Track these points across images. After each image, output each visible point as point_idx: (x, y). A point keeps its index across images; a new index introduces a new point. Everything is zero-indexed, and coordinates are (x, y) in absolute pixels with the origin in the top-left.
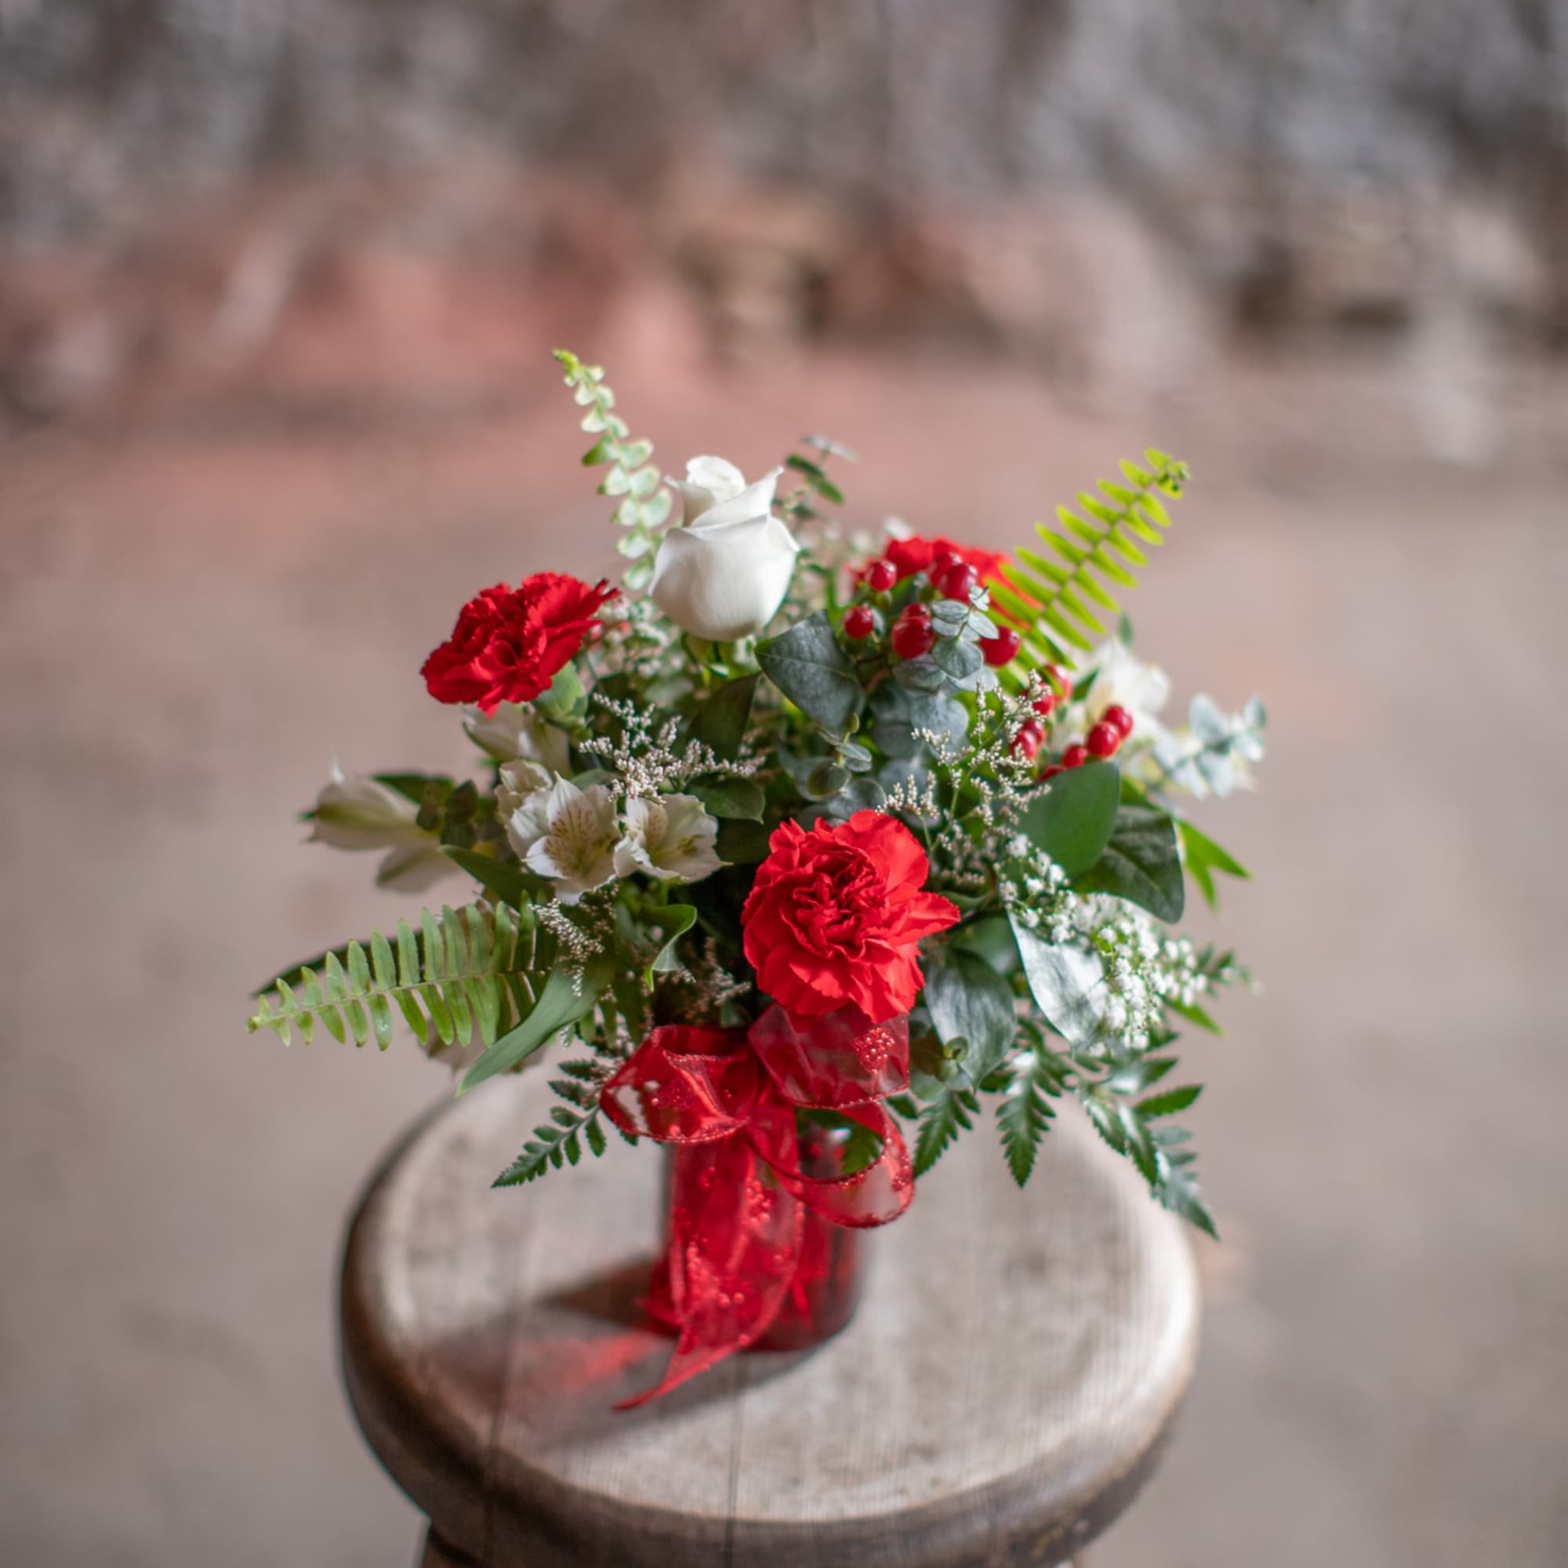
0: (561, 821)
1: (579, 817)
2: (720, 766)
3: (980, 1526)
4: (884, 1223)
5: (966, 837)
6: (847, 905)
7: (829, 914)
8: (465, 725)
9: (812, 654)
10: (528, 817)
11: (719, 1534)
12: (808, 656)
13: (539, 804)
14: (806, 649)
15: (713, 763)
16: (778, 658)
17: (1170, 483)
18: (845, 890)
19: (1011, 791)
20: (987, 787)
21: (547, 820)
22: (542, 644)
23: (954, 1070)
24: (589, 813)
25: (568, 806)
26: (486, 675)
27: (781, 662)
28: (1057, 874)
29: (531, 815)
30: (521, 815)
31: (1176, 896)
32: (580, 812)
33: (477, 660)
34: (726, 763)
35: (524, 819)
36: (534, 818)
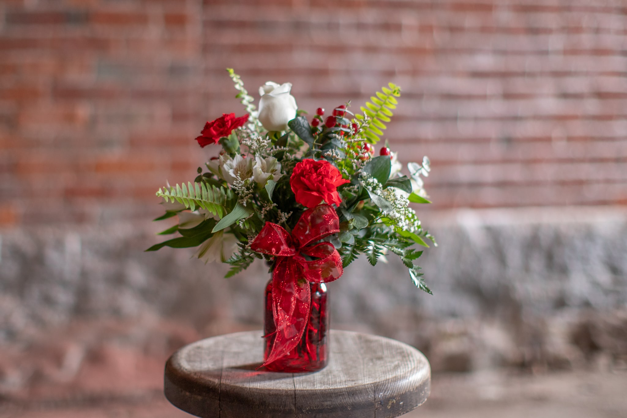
0: (237, 168)
1: (242, 168)
2: (281, 148)
3: (371, 397)
4: (335, 279)
5: (349, 175)
6: (319, 174)
7: (314, 175)
8: (206, 164)
9: (304, 125)
10: (228, 166)
11: (293, 393)
12: (302, 125)
13: (231, 163)
14: (302, 124)
15: (279, 148)
16: (294, 125)
17: (396, 92)
18: (318, 171)
19: (361, 154)
20: (354, 153)
21: (233, 166)
22: (230, 123)
23: (352, 227)
24: (245, 166)
25: (239, 163)
26: (214, 132)
27: (295, 126)
28: (376, 181)
29: (229, 165)
30: (226, 165)
31: (409, 187)
32: (242, 166)
33: (212, 128)
34: (283, 147)
35: (227, 167)
36: (230, 166)
